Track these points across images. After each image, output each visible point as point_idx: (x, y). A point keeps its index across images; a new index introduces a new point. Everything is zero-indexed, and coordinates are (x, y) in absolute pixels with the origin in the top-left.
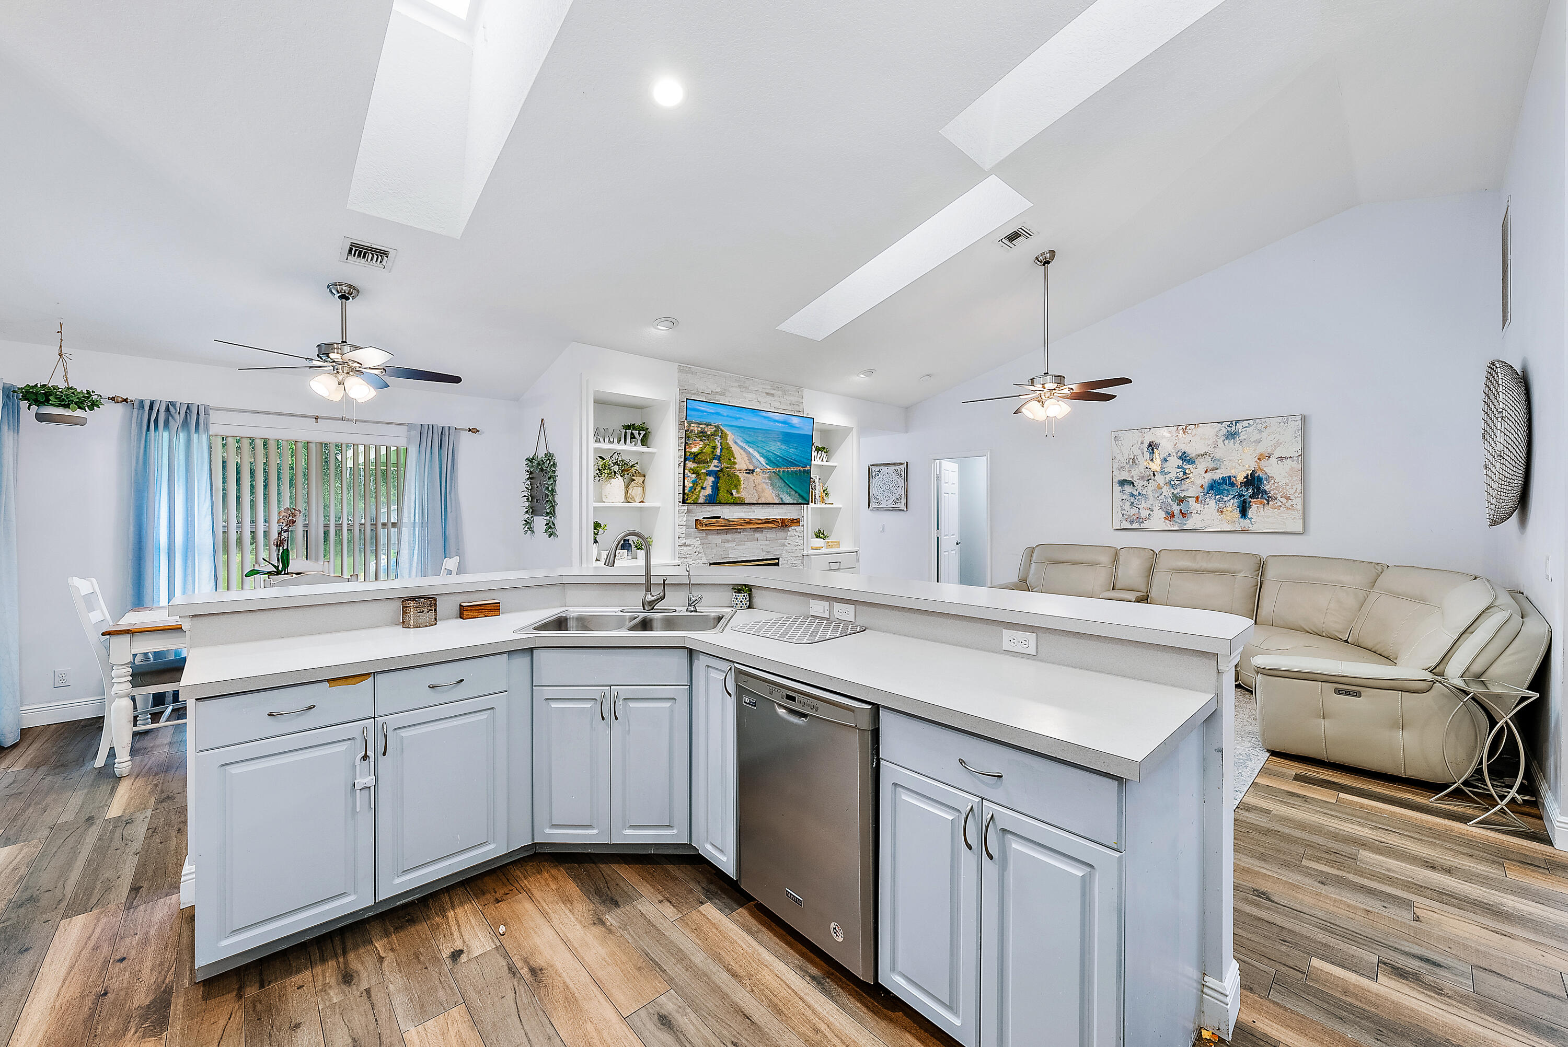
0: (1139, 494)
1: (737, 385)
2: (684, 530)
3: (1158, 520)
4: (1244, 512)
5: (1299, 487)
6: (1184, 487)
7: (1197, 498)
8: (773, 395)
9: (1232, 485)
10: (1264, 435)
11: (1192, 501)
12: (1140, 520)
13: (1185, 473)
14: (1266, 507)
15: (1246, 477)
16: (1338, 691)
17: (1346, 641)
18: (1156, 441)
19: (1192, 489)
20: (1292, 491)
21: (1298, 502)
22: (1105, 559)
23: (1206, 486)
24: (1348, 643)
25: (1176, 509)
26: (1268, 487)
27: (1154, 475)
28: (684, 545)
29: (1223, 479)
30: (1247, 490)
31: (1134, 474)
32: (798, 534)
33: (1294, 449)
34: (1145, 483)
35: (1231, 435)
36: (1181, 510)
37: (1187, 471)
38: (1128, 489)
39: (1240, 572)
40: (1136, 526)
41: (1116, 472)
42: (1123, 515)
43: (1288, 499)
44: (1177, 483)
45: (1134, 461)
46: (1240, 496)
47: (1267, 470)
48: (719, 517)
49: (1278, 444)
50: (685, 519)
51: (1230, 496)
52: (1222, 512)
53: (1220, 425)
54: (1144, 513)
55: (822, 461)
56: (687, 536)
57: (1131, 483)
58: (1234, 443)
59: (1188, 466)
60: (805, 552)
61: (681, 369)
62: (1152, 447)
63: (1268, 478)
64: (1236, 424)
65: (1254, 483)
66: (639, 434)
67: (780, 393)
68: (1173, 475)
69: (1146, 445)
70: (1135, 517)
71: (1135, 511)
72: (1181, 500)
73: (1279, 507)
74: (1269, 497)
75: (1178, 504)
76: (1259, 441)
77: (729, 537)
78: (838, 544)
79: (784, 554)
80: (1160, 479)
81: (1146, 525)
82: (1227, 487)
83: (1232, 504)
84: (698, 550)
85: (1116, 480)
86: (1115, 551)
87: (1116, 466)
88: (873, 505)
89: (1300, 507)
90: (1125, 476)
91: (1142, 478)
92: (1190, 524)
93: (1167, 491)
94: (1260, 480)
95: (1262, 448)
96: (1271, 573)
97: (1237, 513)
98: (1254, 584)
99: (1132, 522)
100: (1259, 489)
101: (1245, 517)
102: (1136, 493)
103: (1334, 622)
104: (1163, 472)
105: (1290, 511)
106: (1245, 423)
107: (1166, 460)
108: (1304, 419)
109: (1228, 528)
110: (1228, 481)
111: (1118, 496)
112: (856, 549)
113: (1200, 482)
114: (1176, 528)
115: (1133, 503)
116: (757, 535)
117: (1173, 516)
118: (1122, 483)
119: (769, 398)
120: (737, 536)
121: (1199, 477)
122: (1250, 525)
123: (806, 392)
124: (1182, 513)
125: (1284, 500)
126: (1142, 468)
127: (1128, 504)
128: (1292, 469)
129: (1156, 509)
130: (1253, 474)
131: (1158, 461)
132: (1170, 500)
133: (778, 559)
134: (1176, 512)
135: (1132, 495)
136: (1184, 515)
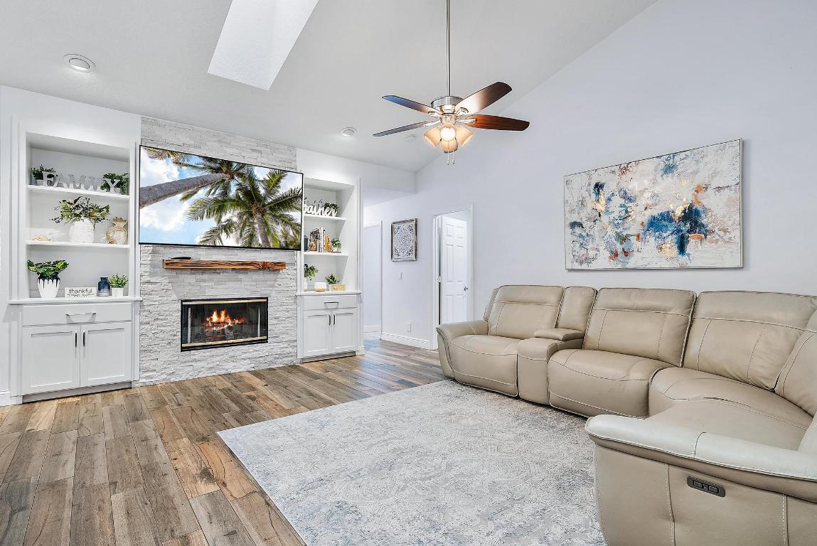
0: (588, 235)
1: (215, 139)
2: (148, 269)
3: (603, 260)
4: (682, 248)
5: (737, 218)
6: (626, 226)
7: (638, 236)
8: (260, 152)
9: (670, 220)
10: (701, 165)
11: (633, 239)
12: (587, 260)
13: (627, 212)
14: (704, 242)
15: (684, 211)
16: (692, 482)
17: (773, 391)
18: (602, 181)
19: (633, 228)
20: (730, 223)
21: (736, 234)
22: (553, 298)
23: (646, 223)
24: (774, 392)
25: (619, 247)
26: (705, 220)
27: (600, 215)
28: (149, 282)
29: (662, 215)
30: (685, 224)
31: (581, 216)
32: (290, 277)
33: (732, 177)
34: (592, 223)
35: (669, 169)
36: (623, 249)
37: (629, 209)
38: (578, 230)
39: (670, 310)
40: (585, 266)
41: (568, 215)
42: (574, 256)
43: (725, 231)
44: (620, 222)
45: (582, 203)
46: (679, 231)
47: (704, 202)
48: (189, 258)
49: (715, 174)
50: (149, 259)
51: (669, 232)
52: (661, 248)
53: (658, 159)
54: (591, 254)
55: (331, 215)
56: (152, 274)
57: (580, 225)
58: (672, 177)
59: (630, 204)
60: (298, 293)
61: (144, 121)
62: (598, 187)
63: (706, 210)
64: (674, 156)
65: (692, 217)
66: (113, 182)
67: (268, 150)
68: (616, 215)
69: (593, 186)
70: (584, 258)
71: (583, 252)
72: (623, 239)
73: (717, 241)
74: (706, 231)
75: (621, 243)
76: (696, 172)
77: (206, 276)
78: (344, 287)
79: (272, 295)
80: (605, 219)
81: (594, 266)
82: (666, 223)
83: (671, 241)
84: (166, 287)
85: (568, 223)
86: (562, 290)
87: (567, 209)
88: (395, 256)
89: (738, 240)
90: (575, 218)
91: (589, 219)
92: (633, 262)
93: (611, 231)
94: (697, 212)
95: (700, 179)
96: (702, 310)
97: (675, 251)
98: (684, 322)
99: (581, 263)
100: (696, 222)
101: (683, 253)
102: (584, 234)
103: (761, 368)
104: (607, 212)
105: (727, 244)
106: (683, 155)
107: (609, 199)
108: (743, 144)
109: (666, 265)
110: (667, 217)
111: (570, 238)
112: (359, 291)
113: (640, 219)
114: (619, 266)
115: (582, 244)
116: (241, 276)
117: (616, 255)
118: (573, 225)
119: (255, 155)
120: (215, 277)
121: (640, 216)
122: (688, 262)
123: (299, 152)
124: (625, 252)
125: (721, 233)
126: (589, 209)
127: (578, 245)
128: (729, 199)
129: (601, 248)
130: (690, 208)
131: (603, 201)
132: (613, 239)
133: (267, 298)
134: (620, 251)
135: (581, 236)
136: (626, 253)
